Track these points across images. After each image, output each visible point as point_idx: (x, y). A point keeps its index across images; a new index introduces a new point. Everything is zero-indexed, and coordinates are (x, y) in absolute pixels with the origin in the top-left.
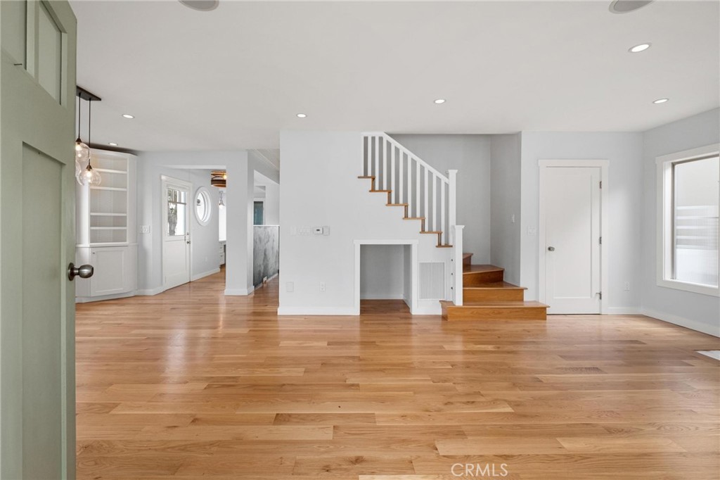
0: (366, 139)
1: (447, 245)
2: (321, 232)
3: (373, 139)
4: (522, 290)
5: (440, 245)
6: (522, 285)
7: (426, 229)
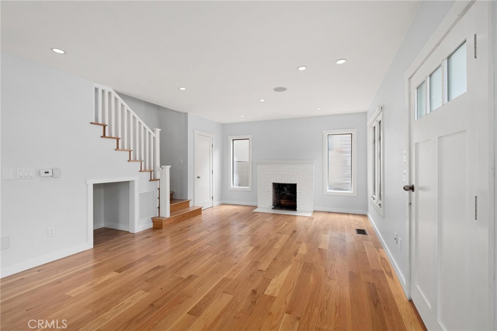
0: (96, 89)
1: (155, 180)
2: (50, 174)
3: (103, 91)
4: (189, 201)
5: (151, 180)
6: (189, 199)
7: (143, 169)
